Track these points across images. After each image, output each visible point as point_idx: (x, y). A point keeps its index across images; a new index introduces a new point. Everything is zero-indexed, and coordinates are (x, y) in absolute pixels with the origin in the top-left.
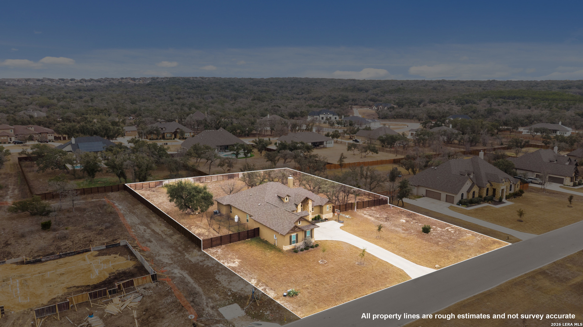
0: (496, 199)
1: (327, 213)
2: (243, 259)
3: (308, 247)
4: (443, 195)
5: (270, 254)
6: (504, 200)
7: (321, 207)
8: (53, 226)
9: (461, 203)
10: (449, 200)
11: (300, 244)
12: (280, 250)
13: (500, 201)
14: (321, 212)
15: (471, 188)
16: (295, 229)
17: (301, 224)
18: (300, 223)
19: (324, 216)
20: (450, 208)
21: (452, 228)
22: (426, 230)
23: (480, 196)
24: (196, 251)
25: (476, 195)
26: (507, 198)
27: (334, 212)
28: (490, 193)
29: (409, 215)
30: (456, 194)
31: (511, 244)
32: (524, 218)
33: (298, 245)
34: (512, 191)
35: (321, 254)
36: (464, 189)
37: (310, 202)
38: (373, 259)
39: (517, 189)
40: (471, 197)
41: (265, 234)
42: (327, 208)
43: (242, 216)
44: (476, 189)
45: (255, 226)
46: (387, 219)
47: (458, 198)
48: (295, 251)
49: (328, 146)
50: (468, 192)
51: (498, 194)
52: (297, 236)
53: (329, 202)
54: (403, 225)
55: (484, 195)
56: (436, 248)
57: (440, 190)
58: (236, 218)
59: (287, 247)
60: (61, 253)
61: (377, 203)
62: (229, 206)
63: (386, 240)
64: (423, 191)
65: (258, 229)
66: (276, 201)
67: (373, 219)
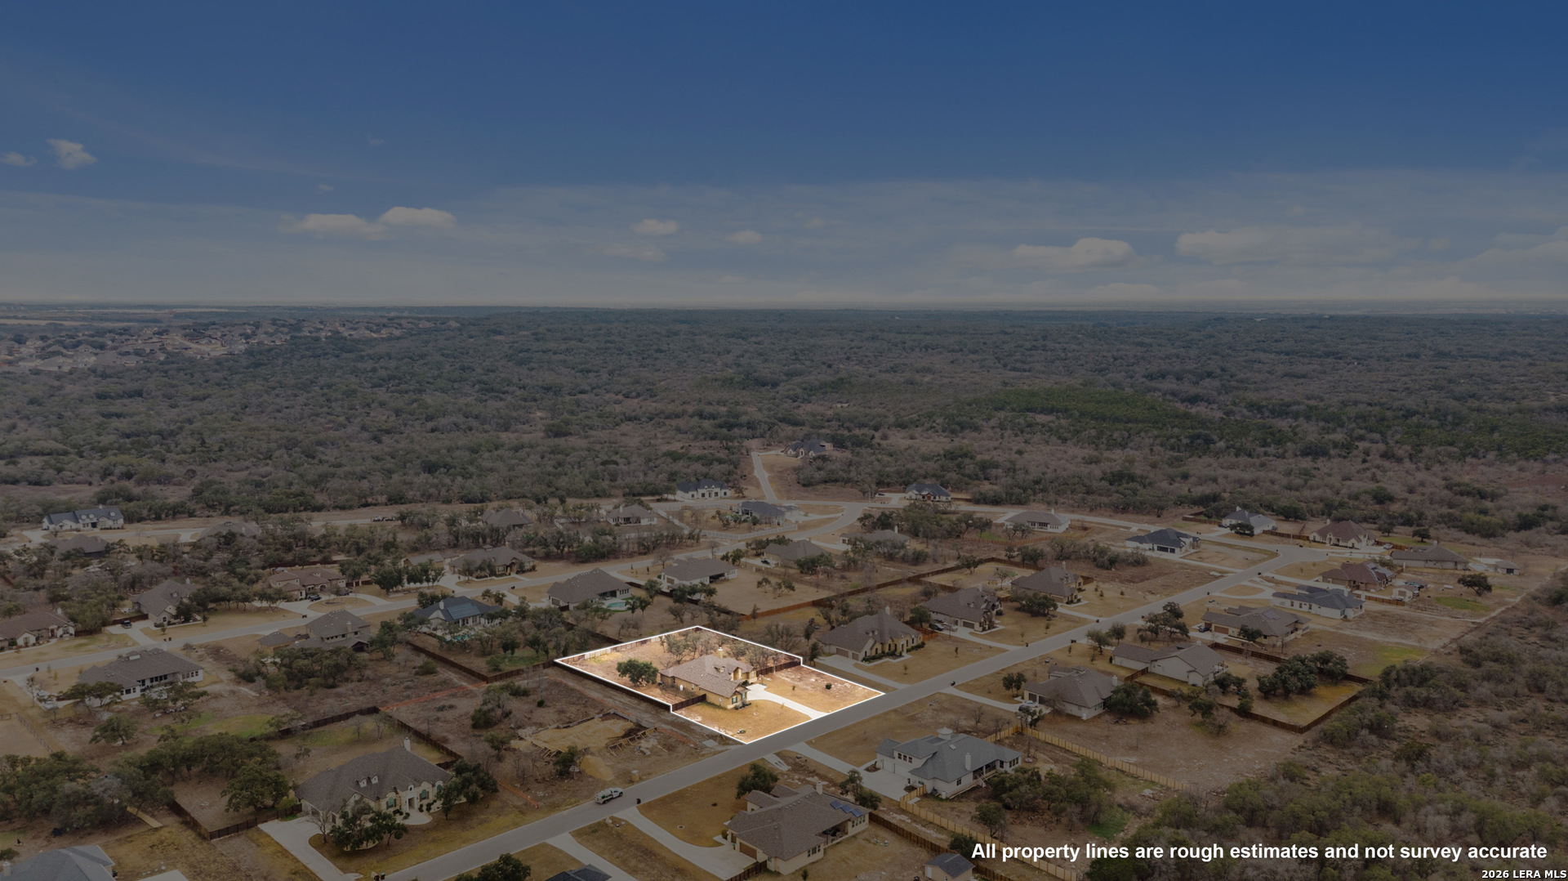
0: (897, 653)
1: (753, 678)
2: (703, 716)
3: (744, 705)
4: (850, 653)
5: (719, 712)
6: (903, 654)
7: (748, 674)
8: (547, 703)
9: (865, 660)
10: (855, 657)
11: (739, 704)
12: (725, 709)
13: (901, 655)
14: (748, 678)
15: (873, 645)
16: (736, 693)
17: (737, 688)
19: (750, 681)
20: (856, 665)
21: (849, 683)
22: (828, 687)
23: (883, 652)
24: (666, 713)
25: (880, 651)
26: (908, 651)
27: (757, 676)
28: (893, 648)
29: (819, 675)
30: (860, 651)
31: (883, 694)
32: (907, 671)
33: (737, 704)
34: (915, 644)
35: (754, 709)
36: (867, 648)
37: (740, 671)
38: (789, 710)
39: (920, 642)
40: (874, 653)
41: (711, 698)
42: (753, 674)
43: (687, 685)
44: (878, 646)
45: (702, 693)
46: (800, 680)
47: (862, 655)
48: (736, 708)
49: (730, 577)
50: (871, 649)
51: (899, 649)
52: (735, 697)
53: (754, 669)
54: (812, 684)
55: (887, 650)
56: (833, 700)
57: (848, 648)
58: (681, 687)
59: (730, 706)
61: (793, 664)
62: (673, 678)
63: (798, 696)
64: (833, 649)
65: (705, 695)
66: (713, 672)
67: (789, 680)
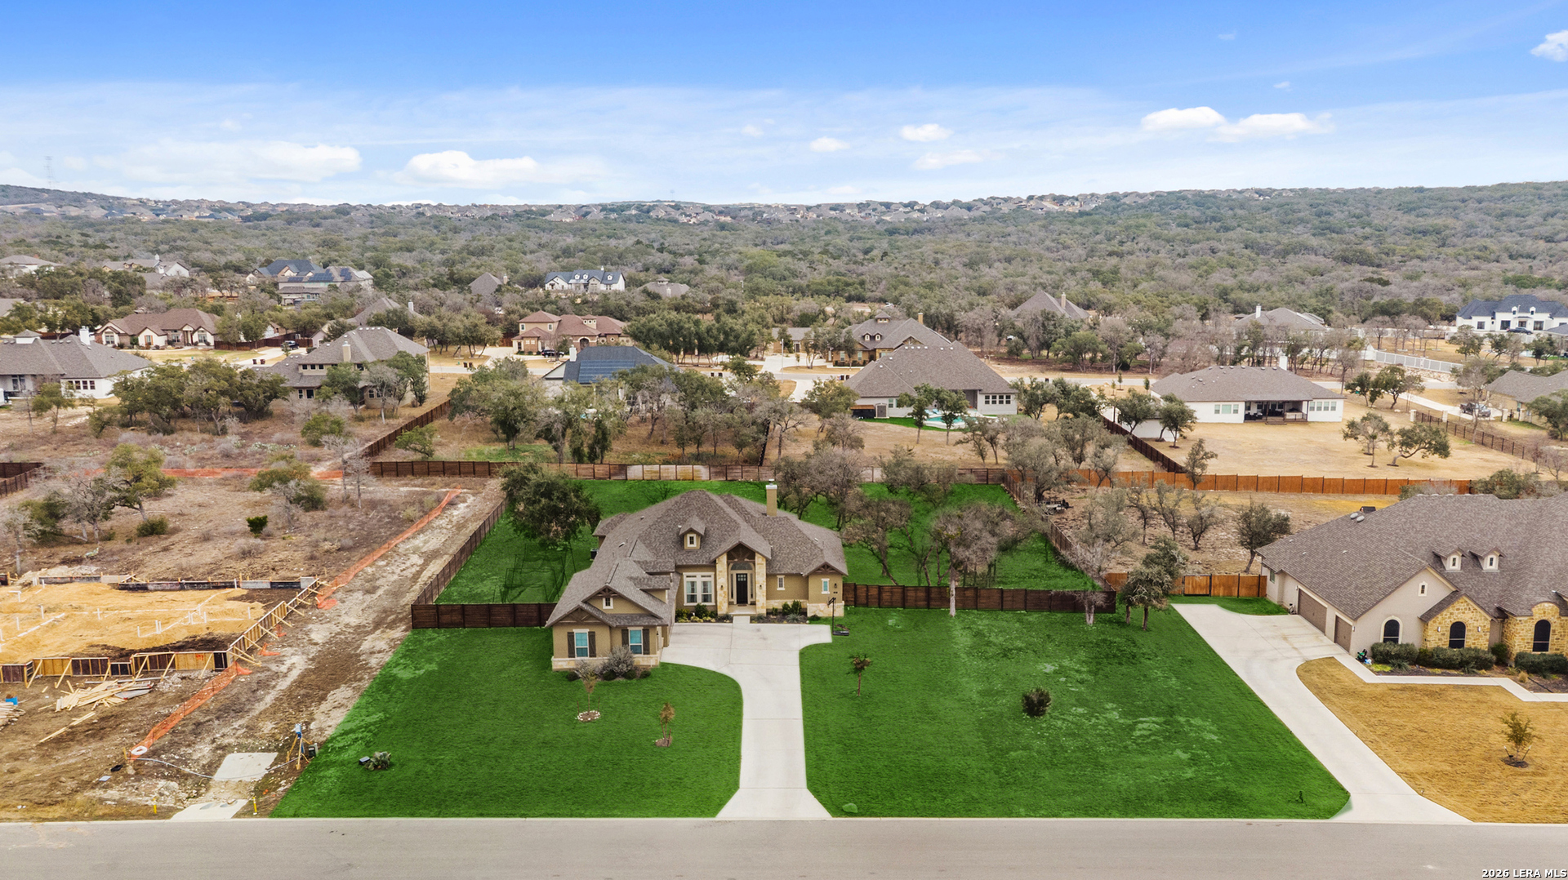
11: (602, 661)
17: (611, 607)
18: (608, 604)
19: (811, 609)
33: (594, 661)
52: (592, 636)
57: (1327, 599)
59: (559, 663)
60: (184, 581)
